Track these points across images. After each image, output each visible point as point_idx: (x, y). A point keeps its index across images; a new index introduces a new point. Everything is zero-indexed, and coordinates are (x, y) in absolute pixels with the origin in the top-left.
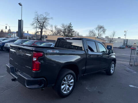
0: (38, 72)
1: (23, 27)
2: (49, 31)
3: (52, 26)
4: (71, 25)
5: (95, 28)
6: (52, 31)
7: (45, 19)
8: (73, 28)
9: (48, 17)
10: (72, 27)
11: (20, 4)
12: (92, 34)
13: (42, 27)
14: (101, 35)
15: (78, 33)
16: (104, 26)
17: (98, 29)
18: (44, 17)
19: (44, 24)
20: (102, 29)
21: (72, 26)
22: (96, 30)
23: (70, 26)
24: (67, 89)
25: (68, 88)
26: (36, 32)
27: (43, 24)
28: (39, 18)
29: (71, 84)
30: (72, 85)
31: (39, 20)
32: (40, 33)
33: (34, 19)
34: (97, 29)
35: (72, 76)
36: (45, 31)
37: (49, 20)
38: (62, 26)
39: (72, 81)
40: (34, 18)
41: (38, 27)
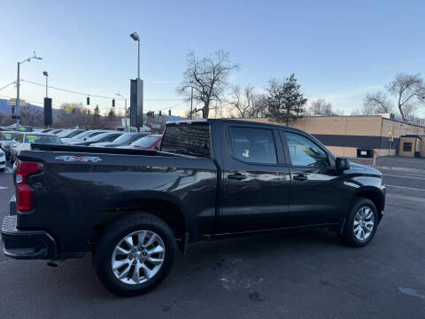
0: (29, 213)
1: (144, 98)
2: (229, 105)
3: (237, 90)
4: (295, 80)
5: (386, 87)
6: (237, 106)
7: (217, 70)
8: (301, 91)
9: (224, 64)
10: (299, 86)
11: (134, 37)
12: (376, 108)
13: (207, 95)
14: (410, 108)
15: (329, 106)
16: (422, 77)
17: (399, 88)
18: (215, 64)
19: (215, 86)
20: (413, 88)
21: (298, 83)
22: (389, 94)
23: (292, 86)
24: (137, 270)
25: (141, 269)
26: (191, 112)
27: (211, 88)
28: (199, 71)
29: (153, 260)
30: (158, 263)
31: (198, 77)
32: (201, 112)
33: (186, 73)
34: (393, 88)
35: (155, 235)
36: (216, 108)
37: (227, 74)
38: (270, 88)
39: (159, 249)
40: (185, 70)
41: (197, 98)
